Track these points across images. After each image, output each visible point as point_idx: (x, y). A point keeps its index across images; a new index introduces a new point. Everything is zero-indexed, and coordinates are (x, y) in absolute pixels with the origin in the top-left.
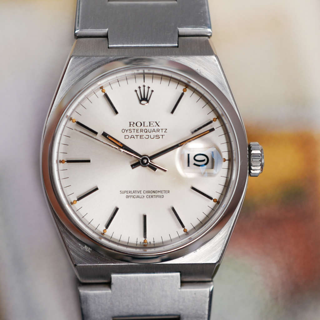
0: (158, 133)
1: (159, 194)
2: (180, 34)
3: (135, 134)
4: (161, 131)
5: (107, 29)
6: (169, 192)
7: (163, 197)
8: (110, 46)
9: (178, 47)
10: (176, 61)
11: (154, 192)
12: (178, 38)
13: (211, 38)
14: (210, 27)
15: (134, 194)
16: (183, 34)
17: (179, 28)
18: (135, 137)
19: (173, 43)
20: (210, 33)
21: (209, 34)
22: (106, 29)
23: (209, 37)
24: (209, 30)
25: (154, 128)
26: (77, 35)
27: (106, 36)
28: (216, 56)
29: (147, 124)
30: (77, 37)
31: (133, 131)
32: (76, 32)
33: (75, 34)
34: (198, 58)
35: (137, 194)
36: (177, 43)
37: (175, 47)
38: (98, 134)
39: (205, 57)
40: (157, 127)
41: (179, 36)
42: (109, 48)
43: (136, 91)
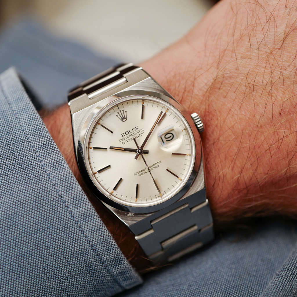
1: (156, 165)
6: (160, 162)
11: (153, 166)
15: (142, 172)
18: (128, 141)
31: (125, 138)
35: (144, 172)
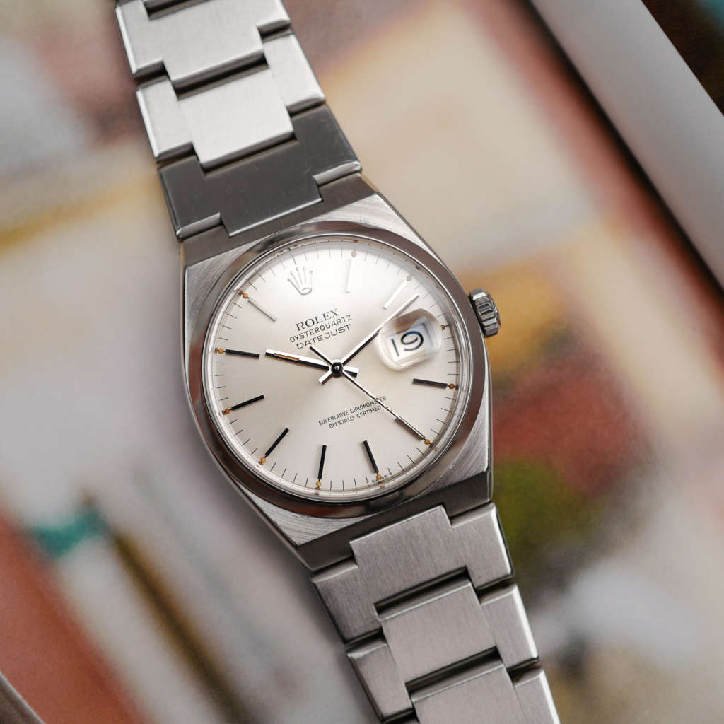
2: (319, 183)
4: (343, 320)
5: (218, 215)
7: (379, 408)
8: (231, 234)
9: (322, 201)
10: (328, 220)
12: (319, 190)
13: (363, 172)
14: (356, 159)
16: (323, 181)
17: (315, 174)
19: (315, 199)
20: (357, 165)
21: (358, 168)
22: (217, 213)
23: (360, 171)
24: (356, 163)
26: (181, 236)
27: (220, 223)
28: (379, 194)
29: (321, 318)
30: (181, 239)
32: (178, 233)
33: (178, 237)
34: (356, 204)
36: (318, 195)
37: (319, 202)
38: (260, 357)
39: (364, 200)
40: (336, 318)
41: (319, 186)
42: (230, 237)
43: (289, 280)
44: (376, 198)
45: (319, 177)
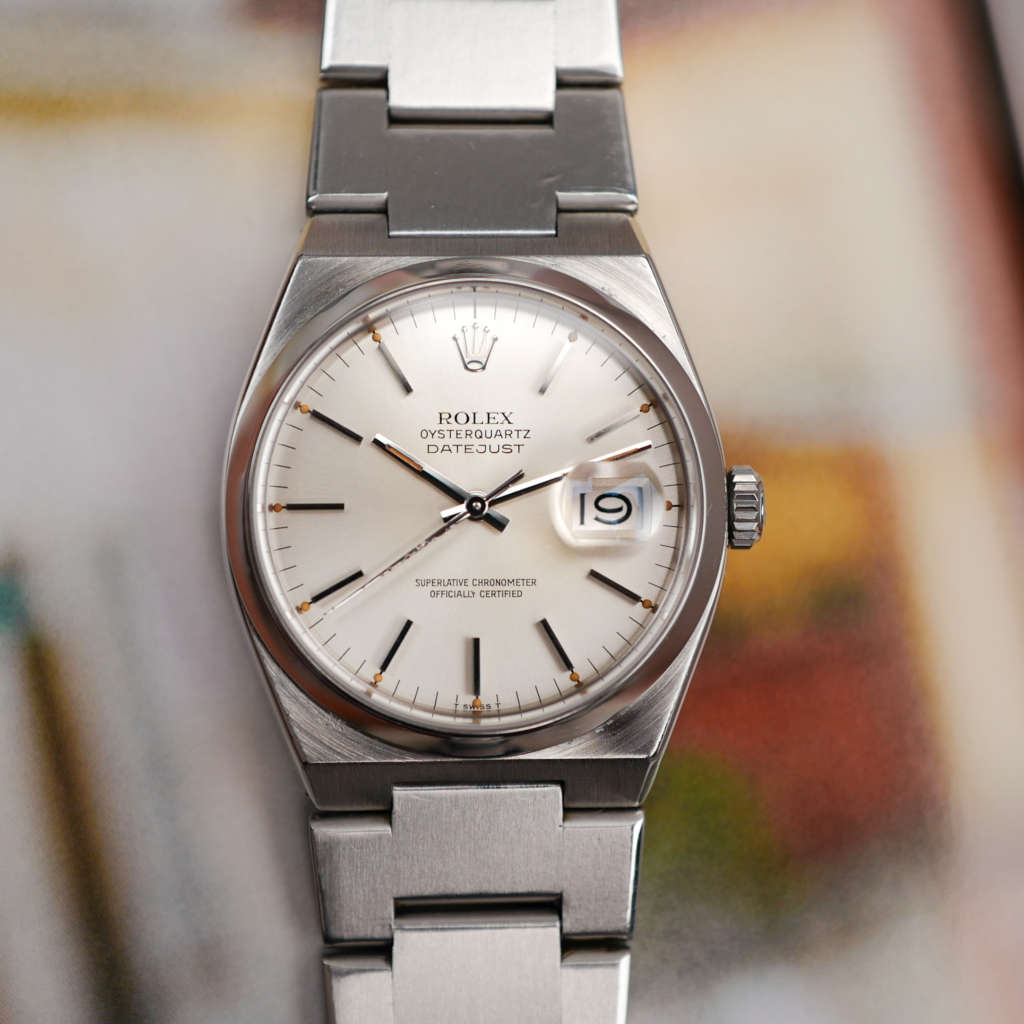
0: (508, 441)
1: (511, 588)
2: (561, 206)
3: (453, 441)
4: (515, 434)
5: (385, 195)
6: (534, 583)
7: (520, 594)
8: (392, 233)
9: (556, 235)
10: (554, 268)
11: (499, 582)
12: (557, 216)
13: (638, 217)
14: (634, 192)
15: (449, 588)
16: (569, 206)
17: (560, 191)
18: (454, 449)
19: (544, 228)
20: (633, 203)
21: (631, 207)
22: (384, 192)
23: (632, 213)
24: (632, 197)
25: (498, 427)
26: (314, 207)
27: (383, 210)
28: (649, 258)
29: (482, 417)
30: (312, 211)
32: (310, 199)
33: (308, 206)
34: (606, 260)
35: (456, 588)
36: (554, 226)
37: (550, 236)
38: (363, 442)
39: (621, 258)
40: (506, 426)
41: (560, 211)
42: (389, 237)
43: (455, 339)
44: (641, 262)
45: (565, 197)
